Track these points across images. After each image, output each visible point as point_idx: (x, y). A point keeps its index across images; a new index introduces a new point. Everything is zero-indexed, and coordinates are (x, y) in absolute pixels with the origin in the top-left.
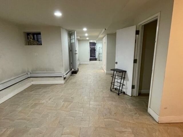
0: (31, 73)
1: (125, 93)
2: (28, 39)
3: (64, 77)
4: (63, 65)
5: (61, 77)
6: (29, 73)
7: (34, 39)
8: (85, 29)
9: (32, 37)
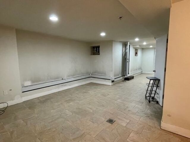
0: (92, 74)
1: (159, 103)
2: (93, 50)
3: (112, 80)
4: (112, 71)
5: (110, 80)
6: (90, 74)
7: (96, 51)
8: (137, 39)
9: (96, 49)
